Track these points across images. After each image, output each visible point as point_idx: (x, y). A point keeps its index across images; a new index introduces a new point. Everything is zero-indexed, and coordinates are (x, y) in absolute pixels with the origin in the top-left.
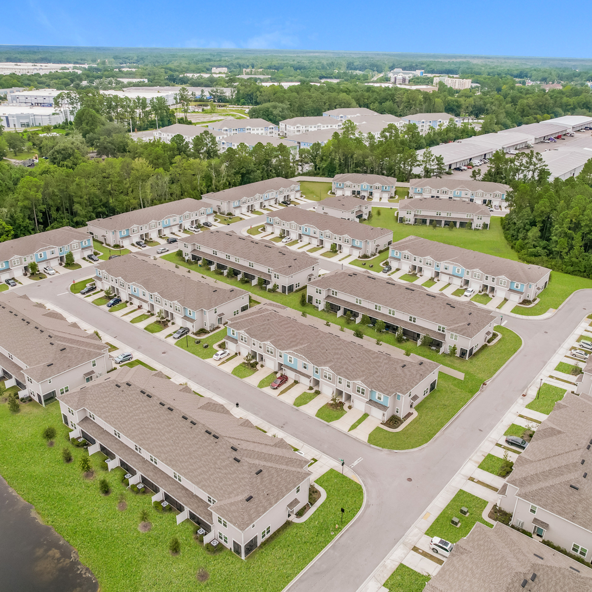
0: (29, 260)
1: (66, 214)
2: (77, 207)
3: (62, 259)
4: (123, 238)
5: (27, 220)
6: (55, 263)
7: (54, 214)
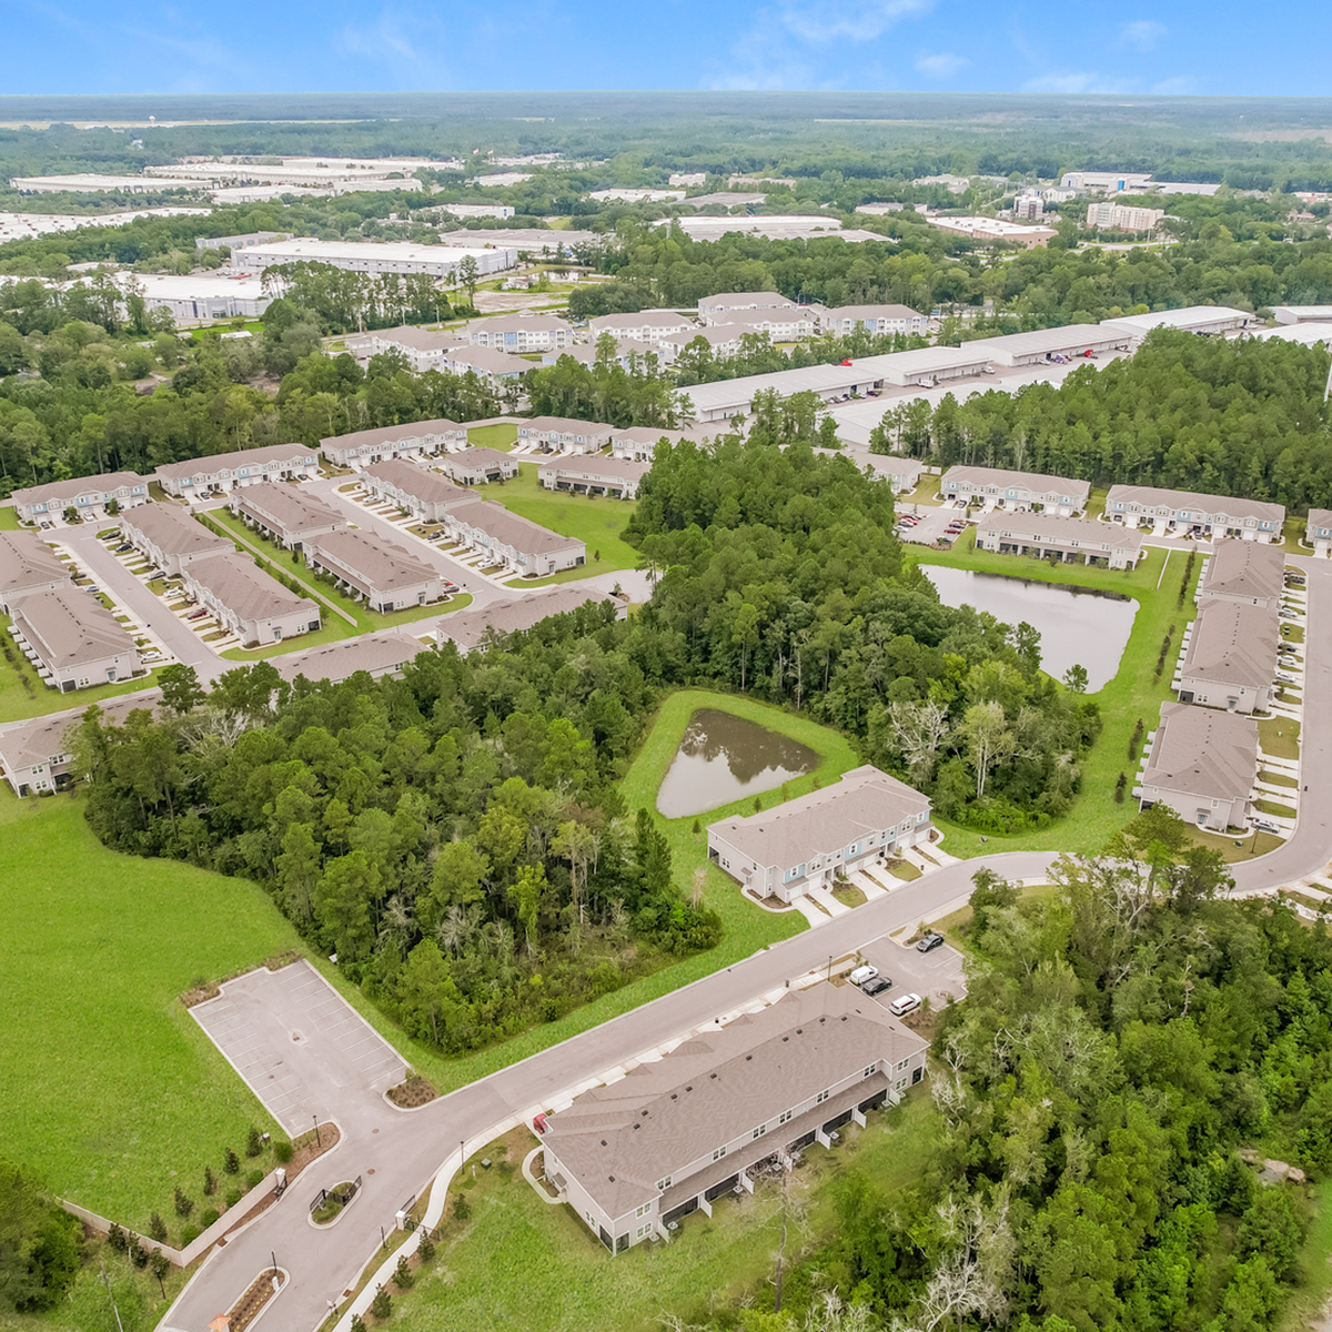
0: (69, 504)
1: (138, 457)
2: (151, 449)
3: (107, 505)
4: (184, 487)
5: (89, 463)
6: (99, 510)
7: (124, 457)
